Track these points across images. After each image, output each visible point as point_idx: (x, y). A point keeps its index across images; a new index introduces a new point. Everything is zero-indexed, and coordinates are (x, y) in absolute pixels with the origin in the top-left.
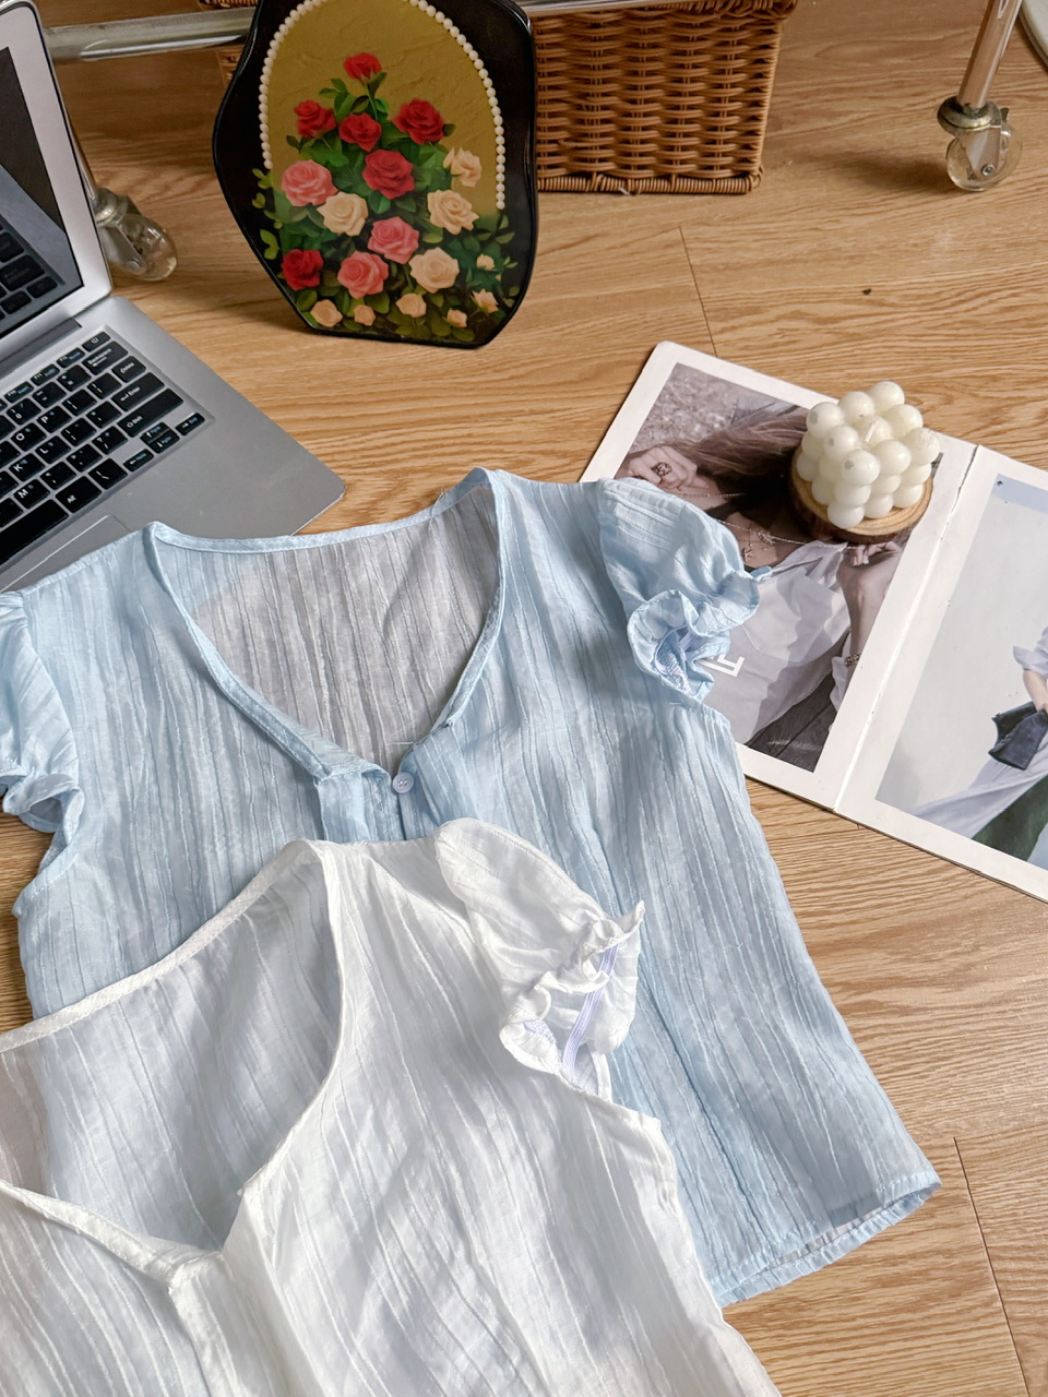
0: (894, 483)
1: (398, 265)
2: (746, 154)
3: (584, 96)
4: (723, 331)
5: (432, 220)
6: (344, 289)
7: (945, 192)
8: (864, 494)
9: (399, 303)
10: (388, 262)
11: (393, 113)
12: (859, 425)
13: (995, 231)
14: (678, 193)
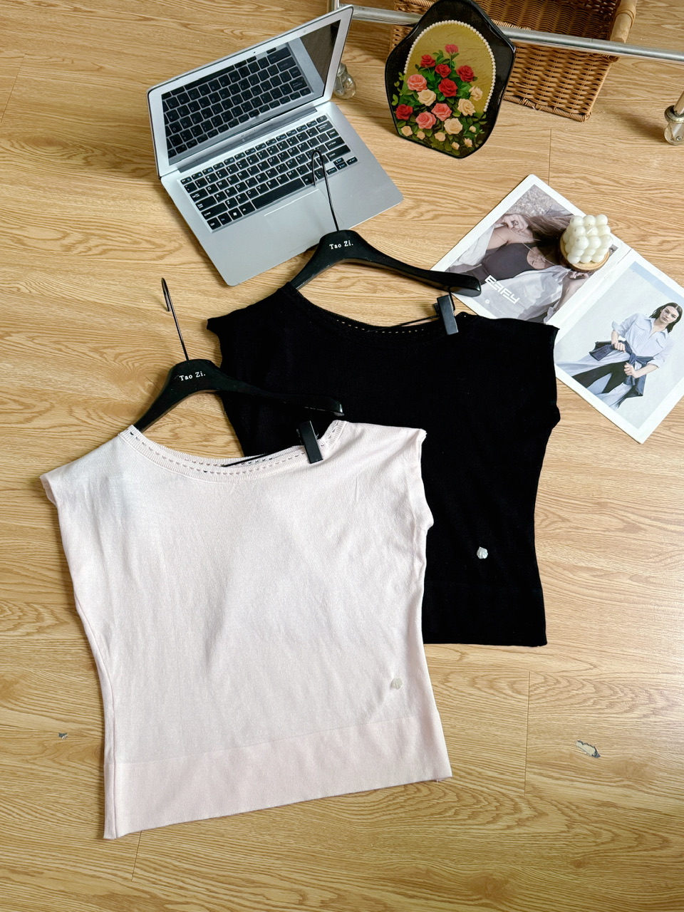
0: (593, 252)
1: (441, 122)
2: (586, 106)
3: (529, 69)
4: (553, 177)
5: (458, 108)
6: (417, 124)
7: (662, 142)
8: (581, 253)
9: (435, 135)
10: (437, 118)
11: (457, 67)
12: (587, 227)
13: (674, 165)
14: (555, 114)
